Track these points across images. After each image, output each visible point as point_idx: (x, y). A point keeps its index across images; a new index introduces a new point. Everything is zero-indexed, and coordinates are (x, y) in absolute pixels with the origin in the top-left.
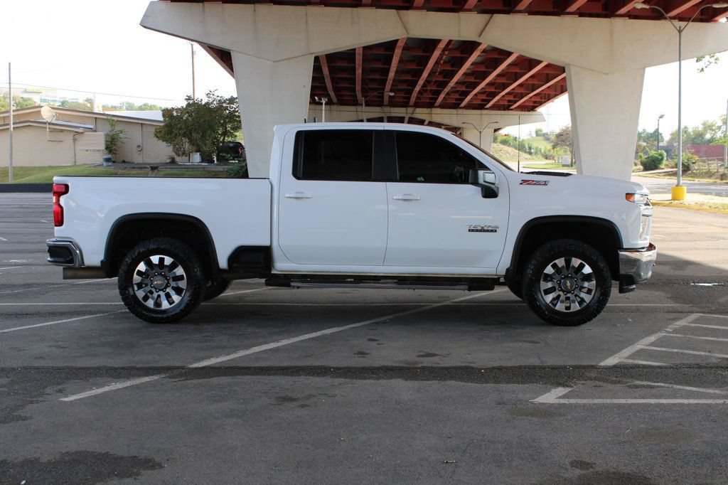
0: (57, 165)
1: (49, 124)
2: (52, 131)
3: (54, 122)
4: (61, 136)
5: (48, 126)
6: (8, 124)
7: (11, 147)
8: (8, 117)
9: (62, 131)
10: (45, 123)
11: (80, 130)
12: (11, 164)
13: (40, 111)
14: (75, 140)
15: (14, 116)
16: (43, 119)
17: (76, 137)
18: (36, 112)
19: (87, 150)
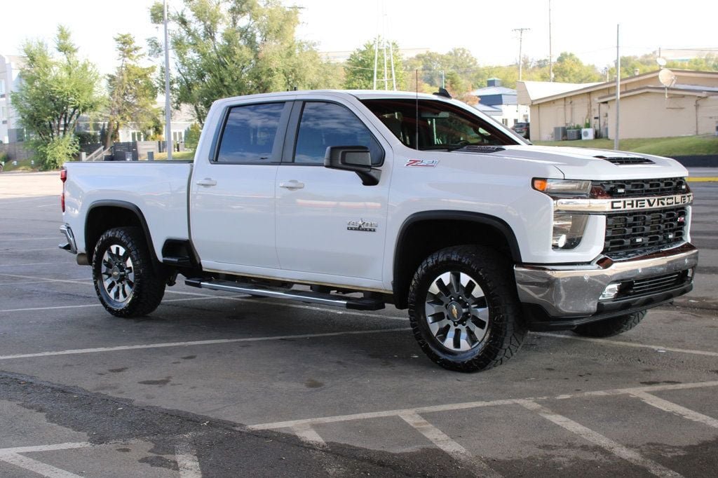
0: (677, 135)
1: (668, 89)
2: (672, 97)
3: (672, 86)
4: (682, 102)
5: (666, 91)
6: (615, 95)
7: (618, 117)
8: (615, 87)
9: (683, 96)
10: (664, 89)
11: (703, 95)
12: (617, 136)
13: (658, 76)
14: (697, 106)
15: (621, 85)
16: (662, 84)
17: (699, 102)
18: (653, 78)
19: (711, 118)
